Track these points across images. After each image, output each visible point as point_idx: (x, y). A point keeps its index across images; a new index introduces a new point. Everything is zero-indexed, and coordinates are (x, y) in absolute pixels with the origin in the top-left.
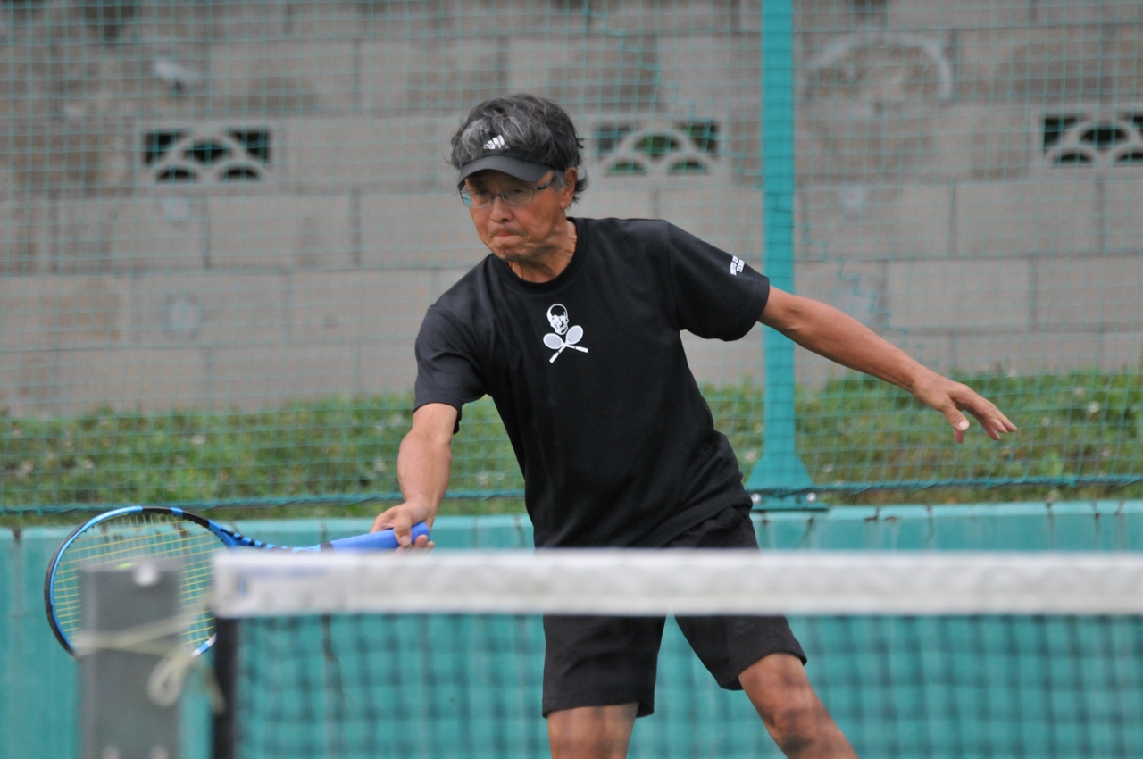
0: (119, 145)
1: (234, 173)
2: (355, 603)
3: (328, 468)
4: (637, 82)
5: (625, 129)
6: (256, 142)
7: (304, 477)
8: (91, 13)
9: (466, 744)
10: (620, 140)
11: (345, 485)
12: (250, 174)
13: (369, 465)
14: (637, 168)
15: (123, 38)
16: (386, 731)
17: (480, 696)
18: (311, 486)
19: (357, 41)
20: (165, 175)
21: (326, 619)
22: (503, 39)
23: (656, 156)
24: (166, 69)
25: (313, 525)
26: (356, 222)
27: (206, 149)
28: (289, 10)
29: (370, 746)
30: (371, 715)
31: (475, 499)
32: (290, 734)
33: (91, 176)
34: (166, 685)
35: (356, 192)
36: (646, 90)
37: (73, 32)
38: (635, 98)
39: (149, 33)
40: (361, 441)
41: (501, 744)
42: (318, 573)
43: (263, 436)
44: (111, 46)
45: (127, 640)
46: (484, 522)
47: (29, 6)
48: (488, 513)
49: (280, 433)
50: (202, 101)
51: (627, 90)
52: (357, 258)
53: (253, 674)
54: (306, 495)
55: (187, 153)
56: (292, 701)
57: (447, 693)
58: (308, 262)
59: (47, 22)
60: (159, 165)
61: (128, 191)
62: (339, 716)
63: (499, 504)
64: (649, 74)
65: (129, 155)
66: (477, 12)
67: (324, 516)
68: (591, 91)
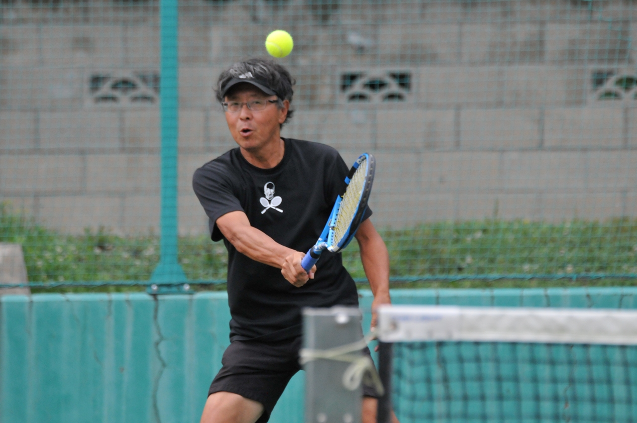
0: (327, 80)
1: (391, 96)
2: (457, 336)
3: (440, 261)
4: (618, 47)
5: (610, 73)
6: (403, 80)
7: (426, 266)
8: (314, 7)
9: (519, 416)
10: (607, 79)
11: (449, 271)
12: (400, 97)
13: (463, 259)
14: (616, 96)
15: (331, 22)
16: (474, 407)
17: (526, 389)
18: (431, 270)
19: (461, 24)
20: (353, 97)
21: (440, 344)
22: (542, 23)
23: (627, 89)
24: (354, 39)
25: (431, 292)
26: (457, 123)
27: (375, 83)
28: (424, 6)
29: (465, 416)
30: (465, 398)
31: (523, 279)
32: (420, 407)
33: (312, 98)
34: (352, 379)
35: (458, 108)
36: (623, 52)
37: (304, 18)
38: (617, 56)
39: (345, 18)
40: (459, 246)
41: (538, 416)
42: (437, 318)
43: (404, 243)
44: (325, 26)
45: (330, 354)
46: (527, 292)
47: (281, 4)
48: (529, 287)
49: (414, 242)
50: (374, 56)
51: (612, 52)
52: (458, 144)
53: (400, 373)
54: (427, 276)
55: (366, 85)
56: (421, 390)
57: (508, 387)
58: (430, 146)
59: (290, 12)
60: (350, 92)
61: (332, 106)
62: (448, 398)
63: (535, 282)
64: (624, 43)
65: (332, 86)
66: (529, 7)
67: (437, 287)
68: (592, 52)
